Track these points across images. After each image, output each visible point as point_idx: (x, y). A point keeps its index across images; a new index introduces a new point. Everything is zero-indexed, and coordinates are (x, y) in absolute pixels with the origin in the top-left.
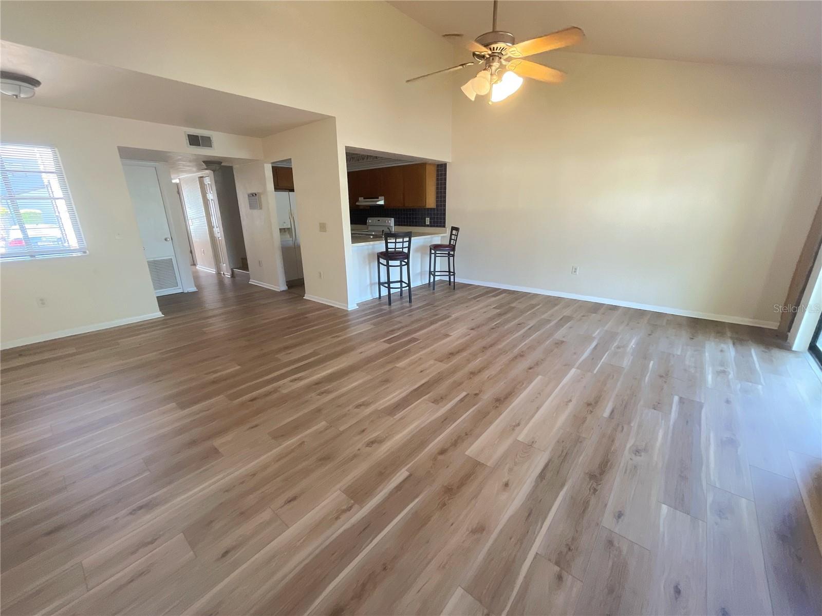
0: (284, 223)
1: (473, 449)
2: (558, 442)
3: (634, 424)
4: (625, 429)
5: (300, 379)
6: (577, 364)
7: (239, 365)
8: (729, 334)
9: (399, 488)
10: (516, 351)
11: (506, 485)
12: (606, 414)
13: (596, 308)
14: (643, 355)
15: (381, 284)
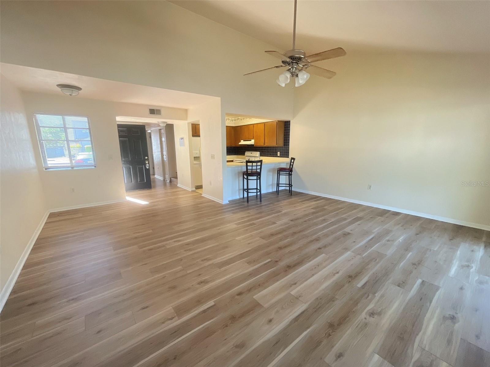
0: (196, 154)
1: (258, 296)
2: (317, 299)
3: (378, 295)
4: (370, 297)
5: (179, 241)
6: (353, 249)
7: (152, 230)
8: (484, 239)
9: (204, 311)
10: (314, 237)
11: (270, 321)
12: (360, 285)
13: (384, 213)
14: (406, 247)
15: (244, 190)
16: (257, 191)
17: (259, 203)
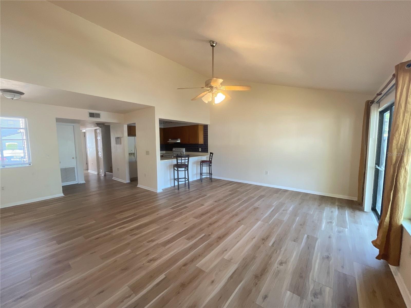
0: (132, 150)
1: (200, 264)
2: (244, 259)
3: (283, 249)
4: (278, 252)
5: (124, 228)
6: (262, 219)
7: (95, 220)
8: (337, 204)
9: (158, 284)
10: (234, 213)
11: (213, 282)
12: (270, 244)
13: (277, 191)
14: (295, 214)
15: (175, 179)
16: (185, 180)
17: (187, 189)
